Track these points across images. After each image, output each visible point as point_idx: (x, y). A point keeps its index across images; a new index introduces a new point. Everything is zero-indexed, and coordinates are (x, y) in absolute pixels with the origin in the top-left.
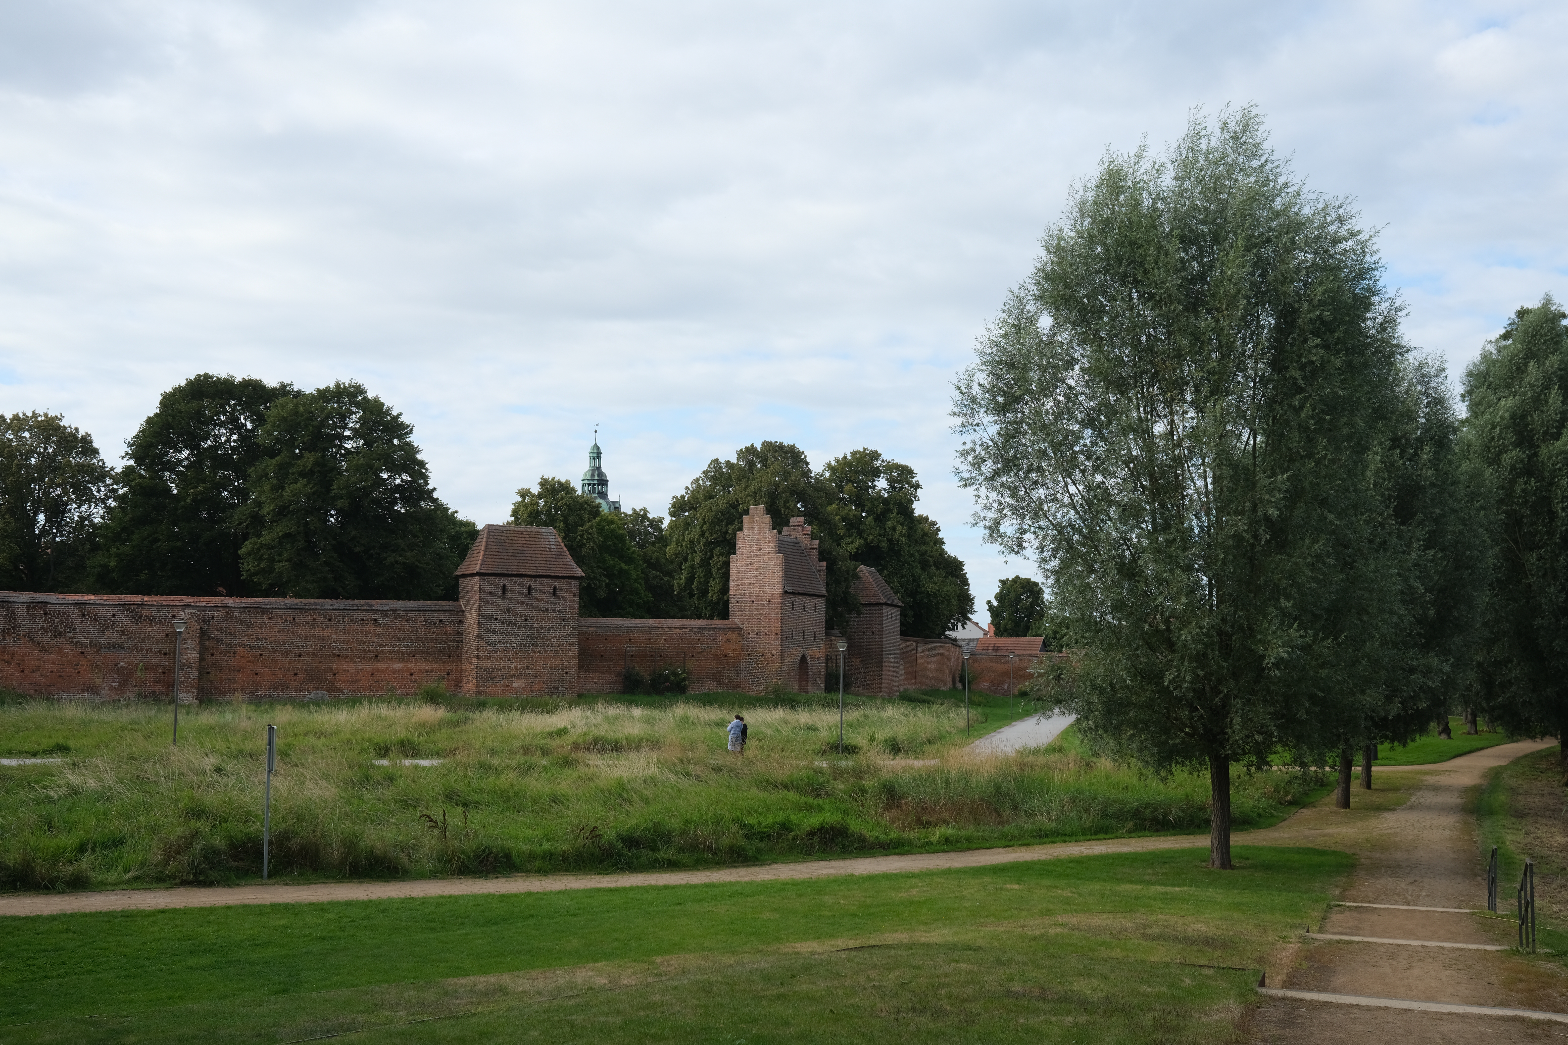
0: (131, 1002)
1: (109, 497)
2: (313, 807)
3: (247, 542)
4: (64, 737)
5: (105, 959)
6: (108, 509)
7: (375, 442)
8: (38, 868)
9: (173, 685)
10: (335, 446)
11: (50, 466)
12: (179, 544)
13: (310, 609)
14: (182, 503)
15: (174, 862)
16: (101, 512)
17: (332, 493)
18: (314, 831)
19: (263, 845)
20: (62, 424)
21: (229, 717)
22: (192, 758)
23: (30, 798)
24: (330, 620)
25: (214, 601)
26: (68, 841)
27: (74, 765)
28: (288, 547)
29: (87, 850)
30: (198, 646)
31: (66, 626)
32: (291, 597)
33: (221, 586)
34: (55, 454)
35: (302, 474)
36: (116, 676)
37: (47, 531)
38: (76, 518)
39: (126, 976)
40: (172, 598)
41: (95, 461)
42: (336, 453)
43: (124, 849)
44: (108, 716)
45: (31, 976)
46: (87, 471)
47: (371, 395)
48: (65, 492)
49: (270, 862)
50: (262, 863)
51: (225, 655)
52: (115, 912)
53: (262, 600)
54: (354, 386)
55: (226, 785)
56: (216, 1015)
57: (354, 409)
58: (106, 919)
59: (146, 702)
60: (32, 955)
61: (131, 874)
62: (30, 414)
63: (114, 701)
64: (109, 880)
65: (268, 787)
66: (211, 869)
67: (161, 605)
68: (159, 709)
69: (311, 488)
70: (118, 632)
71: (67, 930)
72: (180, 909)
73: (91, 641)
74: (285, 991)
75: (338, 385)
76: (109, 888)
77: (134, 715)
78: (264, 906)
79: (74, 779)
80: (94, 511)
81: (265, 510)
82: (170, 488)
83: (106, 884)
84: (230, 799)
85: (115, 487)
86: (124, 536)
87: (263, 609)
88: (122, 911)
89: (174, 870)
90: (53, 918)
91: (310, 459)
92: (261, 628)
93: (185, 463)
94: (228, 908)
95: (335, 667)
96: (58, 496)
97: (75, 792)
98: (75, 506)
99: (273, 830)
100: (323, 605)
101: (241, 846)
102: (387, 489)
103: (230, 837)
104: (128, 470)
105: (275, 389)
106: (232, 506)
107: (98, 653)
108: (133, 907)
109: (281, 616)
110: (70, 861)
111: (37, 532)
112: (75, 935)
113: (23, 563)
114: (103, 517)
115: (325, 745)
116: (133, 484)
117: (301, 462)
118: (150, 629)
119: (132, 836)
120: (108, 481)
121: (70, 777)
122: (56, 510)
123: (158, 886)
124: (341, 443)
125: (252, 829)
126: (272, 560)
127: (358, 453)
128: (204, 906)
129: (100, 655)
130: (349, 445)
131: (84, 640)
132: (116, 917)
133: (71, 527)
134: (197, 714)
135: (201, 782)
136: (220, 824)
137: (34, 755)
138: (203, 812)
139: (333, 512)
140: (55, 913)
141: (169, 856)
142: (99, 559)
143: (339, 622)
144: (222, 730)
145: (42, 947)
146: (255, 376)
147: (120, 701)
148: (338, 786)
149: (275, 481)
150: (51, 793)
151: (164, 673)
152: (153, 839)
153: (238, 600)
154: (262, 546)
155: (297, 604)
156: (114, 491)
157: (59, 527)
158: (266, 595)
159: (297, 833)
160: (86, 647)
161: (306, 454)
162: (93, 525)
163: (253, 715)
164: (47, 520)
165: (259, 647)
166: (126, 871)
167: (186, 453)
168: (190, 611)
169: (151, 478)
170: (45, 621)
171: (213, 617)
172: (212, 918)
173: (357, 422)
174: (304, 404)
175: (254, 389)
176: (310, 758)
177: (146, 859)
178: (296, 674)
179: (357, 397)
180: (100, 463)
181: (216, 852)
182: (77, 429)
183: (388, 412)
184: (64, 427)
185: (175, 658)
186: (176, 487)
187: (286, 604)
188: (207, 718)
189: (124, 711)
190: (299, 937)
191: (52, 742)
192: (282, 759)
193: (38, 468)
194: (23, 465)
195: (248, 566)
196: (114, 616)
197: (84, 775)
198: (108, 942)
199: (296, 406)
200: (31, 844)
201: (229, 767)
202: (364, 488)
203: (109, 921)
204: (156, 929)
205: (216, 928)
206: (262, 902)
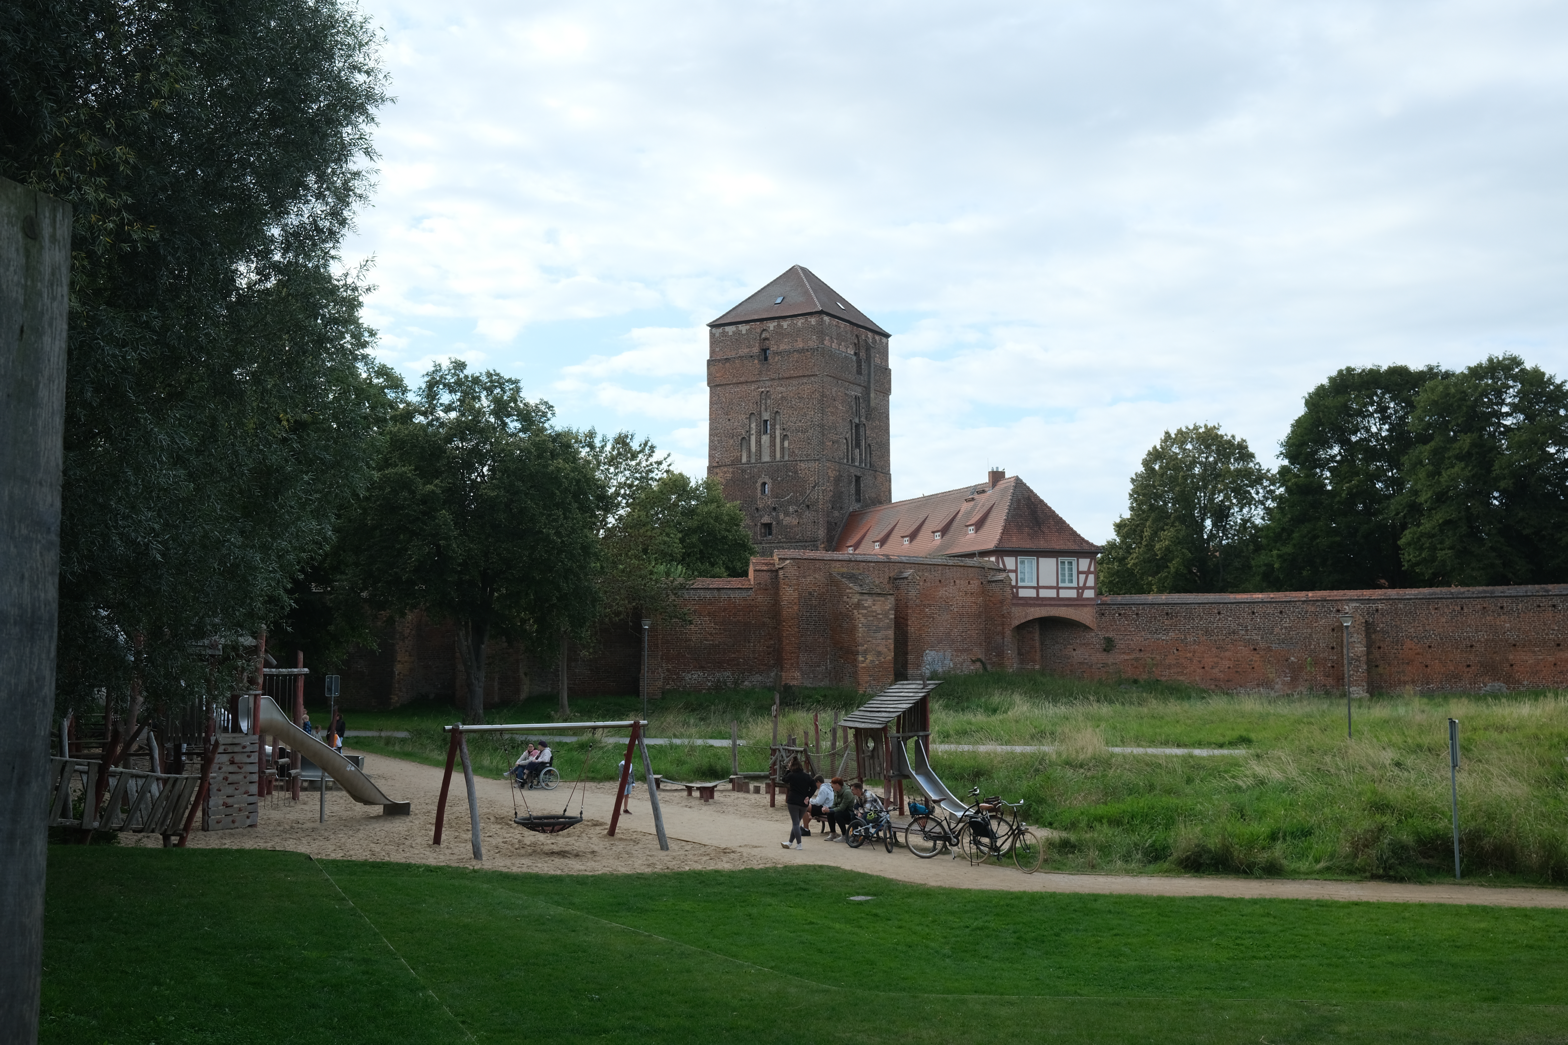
0: (1336, 991)
1: (1267, 499)
2: (1504, 805)
3: (1407, 532)
4: (1245, 730)
5: (1306, 946)
6: (1267, 509)
7: (1538, 415)
8: (1236, 853)
9: (1343, 679)
10: (1492, 424)
11: (1212, 474)
12: (1338, 539)
13: (1479, 598)
14: (1338, 499)
15: (1363, 855)
16: (1262, 513)
17: (1494, 474)
18: (1507, 831)
19: (1453, 843)
20: (1219, 433)
21: (1401, 710)
22: (1371, 752)
23: (1222, 787)
24: (1502, 608)
25: (1377, 593)
26: (1262, 829)
27: (1258, 756)
28: (1450, 533)
29: (1278, 839)
30: (1365, 640)
31: (1238, 624)
32: (1456, 586)
33: (1382, 578)
34: (1216, 463)
35: (1459, 457)
36: (1287, 671)
37: (1214, 535)
38: (1239, 521)
39: (1329, 965)
40: (1335, 592)
41: (1251, 465)
42: (1495, 431)
43: (1313, 839)
44: (1283, 709)
45: (1241, 955)
46: (1245, 475)
47: (1528, 365)
48: (1227, 497)
49: (1461, 861)
50: (1454, 861)
51: (1393, 648)
52: (1310, 900)
53: (1426, 590)
54: (1508, 359)
55: (1408, 780)
56: (1427, 1016)
57: (1511, 383)
58: (1303, 907)
59: (1319, 697)
60: (1239, 935)
61: (1322, 865)
62: (1191, 427)
63: (1288, 695)
64: (1302, 869)
65: (1454, 783)
66: (1400, 864)
67: (1325, 600)
68: (1331, 702)
69: (1470, 471)
70: (1286, 628)
71: (1268, 915)
72: (1374, 903)
73: (1262, 638)
74: (1495, 999)
75: (1490, 360)
76: (1302, 876)
77: (1308, 709)
78: (1461, 906)
79: (1260, 770)
80: (1255, 512)
81: (1422, 499)
82: (1326, 485)
83: (1299, 873)
84: (1413, 794)
85: (1272, 488)
86: (1285, 535)
87: (1429, 600)
88: (1317, 901)
89: (1363, 863)
90: (1254, 902)
91: (1466, 441)
92: (1428, 619)
93: (1338, 458)
94: (1422, 905)
95: (1511, 657)
96: (1222, 501)
97: (1261, 782)
98: (1236, 509)
99: (1462, 828)
100: (1492, 592)
101: (1429, 843)
102: (1555, 464)
103: (1417, 834)
104: (1284, 471)
105: (1422, 372)
106: (1388, 497)
107: (1269, 649)
108: (1327, 897)
109: (1447, 606)
110: (1263, 848)
111: (1205, 537)
112: (1276, 920)
113: (1196, 566)
114: (1263, 518)
115: (1509, 740)
116: (1289, 484)
117: (1456, 445)
118: (1316, 624)
119: (1319, 827)
120: (1266, 483)
121: (1256, 768)
122: (1221, 514)
123: (1349, 878)
124: (1499, 420)
125: (1440, 825)
126: (1433, 549)
127: (1519, 429)
128: (1397, 901)
129: (1271, 650)
130: (1508, 421)
131: (1255, 637)
132: (1312, 906)
133: (1235, 530)
134: (1369, 708)
135: (1382, 776)
136: (1406, 819)
137: (1221, 746)
138: (1387, 807)
139: (1496, 494)
140: (1255, 897)
141: (1357, 849)
142: (1262, 559)
143: (1512, 609)
144: (1396, 723)
145: (1248, 929)
146: (1400, 363)
147: (1293, 695)
148: (1530, 784)
149: (1431, 468)
150: (1240, 783)
151: (1333, 667)
152: (1340, 831)
153: (1401, 591)
154: (1422, 535)
155: (1464, 593)
156: (1271, 492)
157: (1225, 531)
158: (1430, 584)
159: (1489, 833)
160: (1258, 643)
161: (1460, 437)
162: (1255, 526)
163: (1427, 708)
164: (1214, 525)
165: (1427, 639)
166: (1317, 861)
167: (1336, 450)
168: (1354, 605)
169: (1307, 476)
170: (1219, 620)
171: (1377, 610)
172: (1407, 915)
173: (1515, 396)
174: (1456, 385)
175: (1400, 375)
176: (1495, 754)
177: (1335, 851)
178: (1469, 666)
179: (1513, 369)
180: (1257, 467)
181: (1404, 847)
182: (1233, 437)
183: (1550, 381)
184: (1222, 436)
185: (1342, 652)
186: (1330, 483)
187: (1452, 593)
188: (1380, 711)
189: (1297, 705)
190: (1503, 943)
191: (1236, 734)
192: (1463, 754)
193: (1203, 477)
194: (1188, 475)
195: (1408, 557)
196: (1281, 612)
197: (1268, 767)
198: (1307, 929)
199: (1447, 387)
200: (1229, 830)
201: (1409, 761)
202: (1529, 466)
203: (1306, 909)
204: (1352, 920)
205: (1412, 925)
206: (1457, 902)
